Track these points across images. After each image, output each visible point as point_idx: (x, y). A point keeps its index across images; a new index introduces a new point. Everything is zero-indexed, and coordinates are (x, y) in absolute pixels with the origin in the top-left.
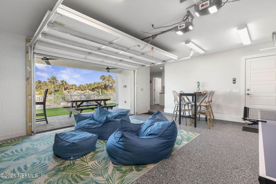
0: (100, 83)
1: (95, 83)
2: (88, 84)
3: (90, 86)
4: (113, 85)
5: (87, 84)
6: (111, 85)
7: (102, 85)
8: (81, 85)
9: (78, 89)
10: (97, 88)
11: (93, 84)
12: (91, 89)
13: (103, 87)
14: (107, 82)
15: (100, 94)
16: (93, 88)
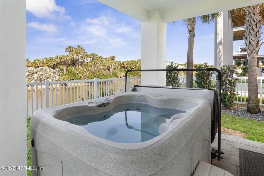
0: (64, 56)
1: (57, 57)
2: (48, 58)
3: (51, 61)
4: (84, 60)
5: (46, 58)
6: (81, 60)
7: (68, 60)
8: (36, 60)
9: (31, 65)
10: (61, 63)
11: (54, 58)
12: (52, 65)
13: (70, 62)
14: (75, 55)
15: (65, 73)
16: (54, 64)
